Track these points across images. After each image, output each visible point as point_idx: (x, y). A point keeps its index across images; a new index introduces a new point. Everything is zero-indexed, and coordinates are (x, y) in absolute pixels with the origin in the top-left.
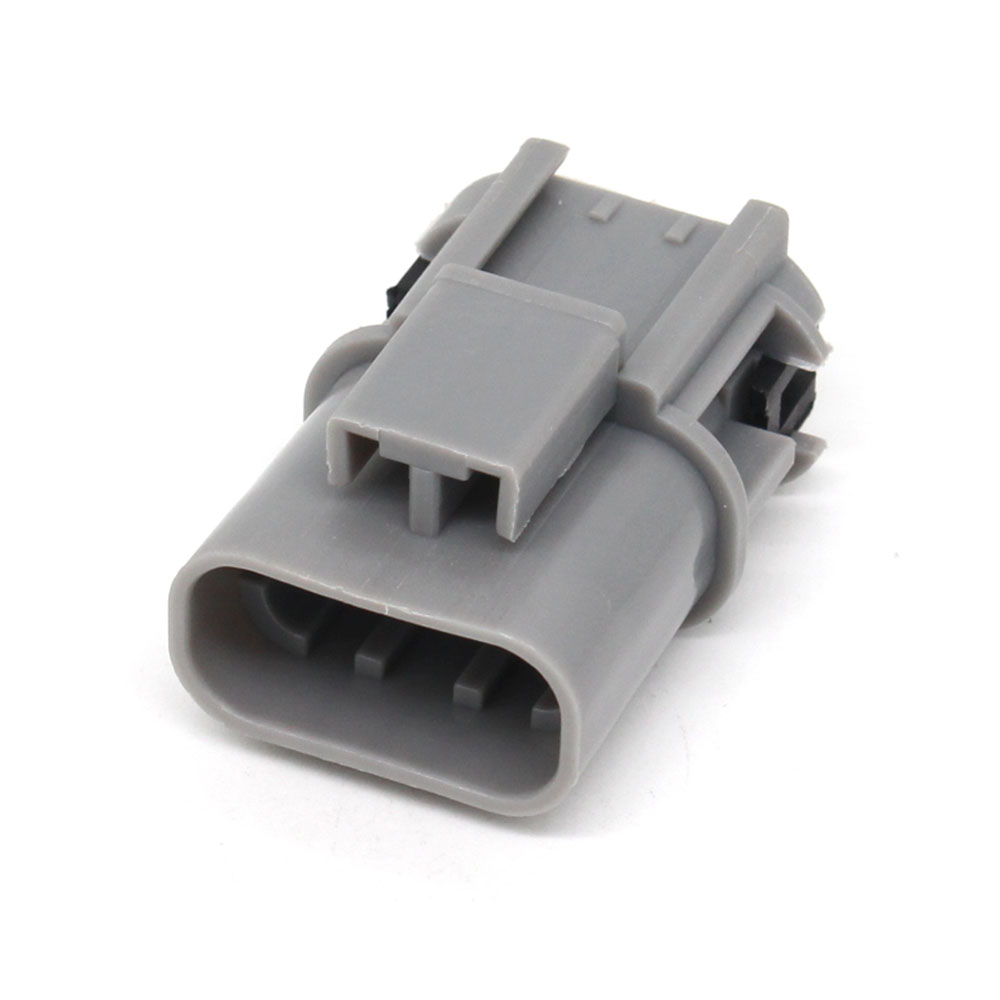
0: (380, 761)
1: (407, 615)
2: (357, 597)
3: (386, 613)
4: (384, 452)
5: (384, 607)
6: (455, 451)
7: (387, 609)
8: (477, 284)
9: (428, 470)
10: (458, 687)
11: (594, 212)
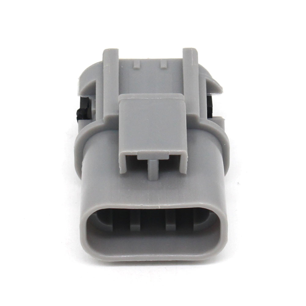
0: (157, 256)
1: (166, 207)
2: (148, 206)
3: (160, 208)
4: (139, 158)
5: (158, 206)
6: (165, 151)
7: (159, 207)
8: (134, 98)
9: (155, 159)
10: (167, 226)
11: (135, 67)
